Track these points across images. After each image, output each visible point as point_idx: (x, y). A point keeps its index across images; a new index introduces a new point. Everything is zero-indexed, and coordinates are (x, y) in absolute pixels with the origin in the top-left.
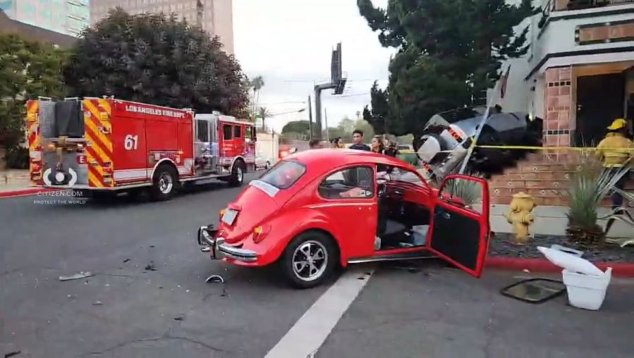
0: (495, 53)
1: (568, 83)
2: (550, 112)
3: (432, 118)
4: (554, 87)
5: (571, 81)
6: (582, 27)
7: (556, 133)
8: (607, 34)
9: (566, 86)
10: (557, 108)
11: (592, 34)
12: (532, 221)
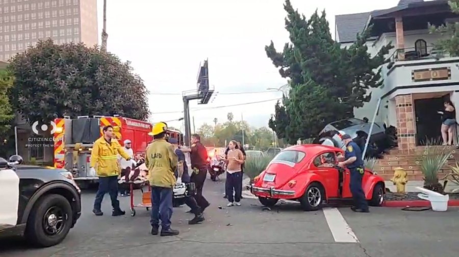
0: (362, 84)
1: (410, 105)
2: (402, 122)
3: (326, 127)
4: (402, 107)
5: (411, 103)
6: (415, 71)
7: (406, 136)
8: (430, 75)
9: (409, 106)
10: (405, 120)
11: (421, 75)
12: (407, 181)
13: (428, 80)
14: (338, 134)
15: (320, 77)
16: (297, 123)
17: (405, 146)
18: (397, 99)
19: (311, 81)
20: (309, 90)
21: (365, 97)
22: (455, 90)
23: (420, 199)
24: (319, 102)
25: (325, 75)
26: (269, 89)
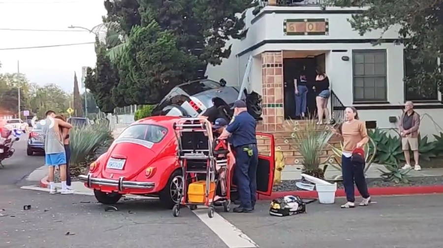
0: (220, 33)
1: (280, 65)
2: (269, 88)
3: (173, 90)
4: (270, 67)
5: (282, 63)
6: (289, 20)
7: (273, 106)
8: (305, 29)
9: (278, 67)
10: (273, 85)
11: (295, 27)
12: (284, 167)
13: (303, 34)
14: (189, 101)
15: (166, 18)
16: (128, 84)
17: (271, 119)
18: (264, 56)
19: (154, 24)
20: (151, 36)
21: (223, 51)
22: (332, 49)
23: (298, 189)
24: (164, 54)
25: (173, 17)
26: (72, 27)
